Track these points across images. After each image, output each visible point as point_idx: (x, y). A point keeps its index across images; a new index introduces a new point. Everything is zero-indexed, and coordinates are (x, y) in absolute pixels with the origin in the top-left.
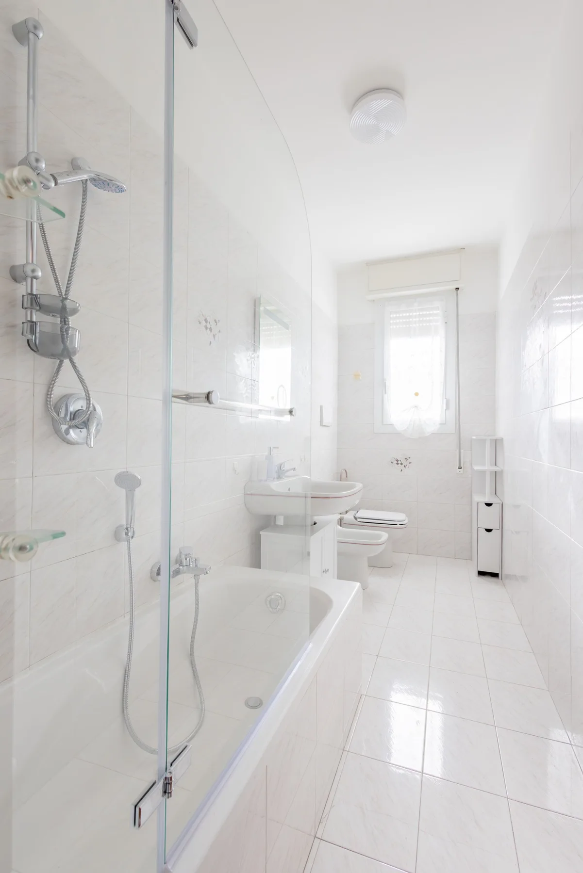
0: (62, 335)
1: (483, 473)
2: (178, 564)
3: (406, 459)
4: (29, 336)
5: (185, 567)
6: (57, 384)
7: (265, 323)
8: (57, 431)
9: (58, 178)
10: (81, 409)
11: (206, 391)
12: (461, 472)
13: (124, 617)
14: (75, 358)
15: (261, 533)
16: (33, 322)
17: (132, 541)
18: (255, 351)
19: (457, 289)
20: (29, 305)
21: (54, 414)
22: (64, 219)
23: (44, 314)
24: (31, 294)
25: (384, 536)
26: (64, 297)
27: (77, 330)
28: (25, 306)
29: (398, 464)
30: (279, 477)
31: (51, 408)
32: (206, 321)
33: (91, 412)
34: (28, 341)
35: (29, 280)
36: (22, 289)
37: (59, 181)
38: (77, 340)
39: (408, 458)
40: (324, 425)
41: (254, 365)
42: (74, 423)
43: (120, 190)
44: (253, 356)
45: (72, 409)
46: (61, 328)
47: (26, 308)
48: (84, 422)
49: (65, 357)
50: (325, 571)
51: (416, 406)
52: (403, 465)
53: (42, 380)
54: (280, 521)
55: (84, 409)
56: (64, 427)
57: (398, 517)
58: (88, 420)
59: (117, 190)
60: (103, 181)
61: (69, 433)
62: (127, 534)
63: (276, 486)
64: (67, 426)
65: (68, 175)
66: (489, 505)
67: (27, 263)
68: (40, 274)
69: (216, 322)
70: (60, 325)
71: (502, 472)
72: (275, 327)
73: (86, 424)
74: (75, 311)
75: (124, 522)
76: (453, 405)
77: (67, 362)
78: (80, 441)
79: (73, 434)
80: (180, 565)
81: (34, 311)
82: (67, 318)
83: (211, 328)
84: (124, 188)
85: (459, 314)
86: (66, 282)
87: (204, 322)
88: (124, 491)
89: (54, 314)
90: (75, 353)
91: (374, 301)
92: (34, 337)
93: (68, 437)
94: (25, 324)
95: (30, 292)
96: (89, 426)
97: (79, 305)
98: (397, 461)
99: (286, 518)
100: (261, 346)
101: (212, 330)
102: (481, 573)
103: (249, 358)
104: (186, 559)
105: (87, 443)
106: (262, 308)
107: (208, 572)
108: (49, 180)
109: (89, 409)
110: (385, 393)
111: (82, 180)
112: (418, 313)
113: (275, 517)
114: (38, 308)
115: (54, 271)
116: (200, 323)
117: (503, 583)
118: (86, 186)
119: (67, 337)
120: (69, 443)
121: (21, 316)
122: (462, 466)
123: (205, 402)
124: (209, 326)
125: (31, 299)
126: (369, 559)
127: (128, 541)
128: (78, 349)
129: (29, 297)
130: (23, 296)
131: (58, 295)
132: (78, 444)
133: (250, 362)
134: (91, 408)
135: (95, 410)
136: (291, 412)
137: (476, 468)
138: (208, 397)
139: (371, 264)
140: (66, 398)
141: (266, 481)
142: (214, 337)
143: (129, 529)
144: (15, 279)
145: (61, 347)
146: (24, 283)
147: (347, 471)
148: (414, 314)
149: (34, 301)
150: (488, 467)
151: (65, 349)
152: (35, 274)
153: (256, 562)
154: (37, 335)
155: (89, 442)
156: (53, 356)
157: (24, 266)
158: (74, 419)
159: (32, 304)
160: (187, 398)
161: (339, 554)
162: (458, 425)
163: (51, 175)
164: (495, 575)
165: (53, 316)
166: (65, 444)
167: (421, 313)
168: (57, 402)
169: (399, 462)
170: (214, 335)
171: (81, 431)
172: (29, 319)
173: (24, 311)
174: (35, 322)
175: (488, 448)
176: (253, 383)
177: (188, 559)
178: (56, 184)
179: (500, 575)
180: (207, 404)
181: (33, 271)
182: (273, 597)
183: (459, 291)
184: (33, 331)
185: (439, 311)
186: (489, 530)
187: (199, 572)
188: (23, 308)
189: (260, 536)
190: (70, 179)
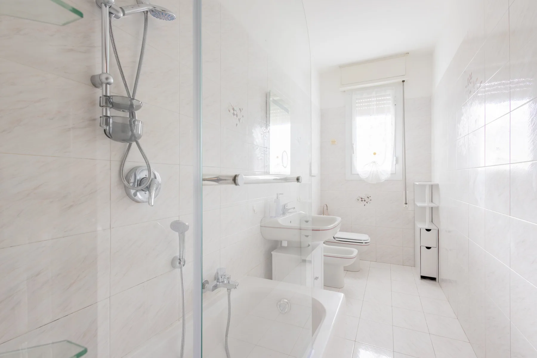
0: (131, 125)
1: (424, 208)
2: (216, 281)
3: (368, 197)
4: (105, 127)
5: (221, 283)
6: (128, 159)
7: (273, 108)
8: (128, 194)
9: (124, 9)
10: (145, 177)
11: (233, 174)
12: (407, 207)
13: (179, 321)
14: (140, 141)
15: (272, 253)
16: (107, 116)
17: (183, 268)
18: (266, 128)
19: (403, 81)
20: (104, 104)
21: (126, 183)
22: (82, 19)
23: (116, 109)
24: (106, 96)
25: (355, 252)
26: (132, 98)
27: (140, 121)
28: (102, 105)
29: (362, 201)
30: (284, 214)
31: (123, 178)
32: (233, 109)
33: (152, 180)
34: (105, 130)
35: (104, 86)
36: (99, 93)
37: (126, 12)
38: (140, 129)
39: (369, 197)
40: (312, 175)
41: (266, 137)
42: (140, 188)
43: (172, 18)
44: (265, 131)
45: (139, 177)
46: (130, 121)
47: (102, 106)
48: (147, 187)
49: (133, 141)
50: (316, 278)
51: (374, 162)
52: (366, 201)
53: (117, 158)
54: (285, 244)
55: (147, 177)
56: (133, 192)
57: (363, 237)
58: (150, 185)
59: (170, 19)
60: (159, 12)
61: (137, 195)
62: (180, 263)
63: (282, 221)
64: (134, 191)
65: (133, 8)
66: (428, 230)
67: (103, 73)
68: (112, 80)
69: (240, 110)
70: (129, 119)
71: (437, 208)
72: (278, 111)
73: (148, 188)
74: (139, 107)
75: (177, 254)
76: (401, 161)
77: (134, 144)
78: (145, 200)
79: (140, 196)
80: (217, 282)
81: (108, 109)
82: (134, 112)
83: (237, 114)
84: (174, 16)
85: (405, 98)
86: (134, 86)
87: (232, 110)
88: (177, 234)
89: (124, 110)
90: (140, 137)
91: (345, 91)
92: (108, 127)
93: (136, 198)
94: (102, 118)
95: (105, 95)
96: (150, 190)
97: (141, 103)
98: (362, 198)
99: (289, 242)
100: (270, 125)
101: (238, 116)
102: (423, 277)
103: (262, 133)
104: (222, 277)
105: (148, 202)
106: (271, 99)
107: (237, 287)
108: (118, 12)
109: (150, 177)
110: (353, 153)
111: (144, 12)
112: (375, 99)
113: (281, 241)
114: (111, 106)
115: (124, 78)
116: (229, 111)
117: (440, 286)
118: (147, 16)
119: (134, 126)
120: (137, 202)
121: (99, 112)
122: (407, 202)
123: (232, 184)
124: (235, 113)
125: (106, 99)
126: (345, 267)
127: (180, 268)
128: (141, 134)
129: (104, 98)
130: (100, 97)
131: (127, 96)
132: (143, 202)
133: (263, 135)
134: (152, 176)
135: (156, 178)
136: (298, 179)
137: (419, 204)
138: (235, 180)
139: (342, 67)
140: (134, 170)
141: (275, 217)
142: (239, 121)
143: (181, 260)
144: (95, 85)
145: (130, 133)
146: (101, 88)
147: (328, 206)
148: (373, 99)
149: (108, 101)
150: (427, 204)
151: (133, 135)
152: (109, 81)
153: (269, 275)
154: (111, 126)
155: (150, 202)
156: (124, 140)
157: (100, 75)
158: (140, 185)
159: (106, 103)
160: (218, 180)
161: (325, 264)
162: (404, 174)
163: (121, 8)
164: (433, 279)
165: (123, 111)
166: (134, 202)
167: (378, 99)
168: (128, 173)
169: (363, 200)
170: (239, 119)
171: (145, 193)
172: (105, 114)
173: (101, 108)
174: (109, 117)
175: (427, 191)
176: (265, 150)
177: (223, 277)
178: (124, 15)
179: (437, 279)
180: (234, 185)
181: (107, 79)
182: (282, 302)
183: (404, 83)
184: (107, 123)
185: (390, 97)
186: (428, 248)
187: (230, 287)
188: (100, 106)
189: (271, 255)
190: (135, 10)
